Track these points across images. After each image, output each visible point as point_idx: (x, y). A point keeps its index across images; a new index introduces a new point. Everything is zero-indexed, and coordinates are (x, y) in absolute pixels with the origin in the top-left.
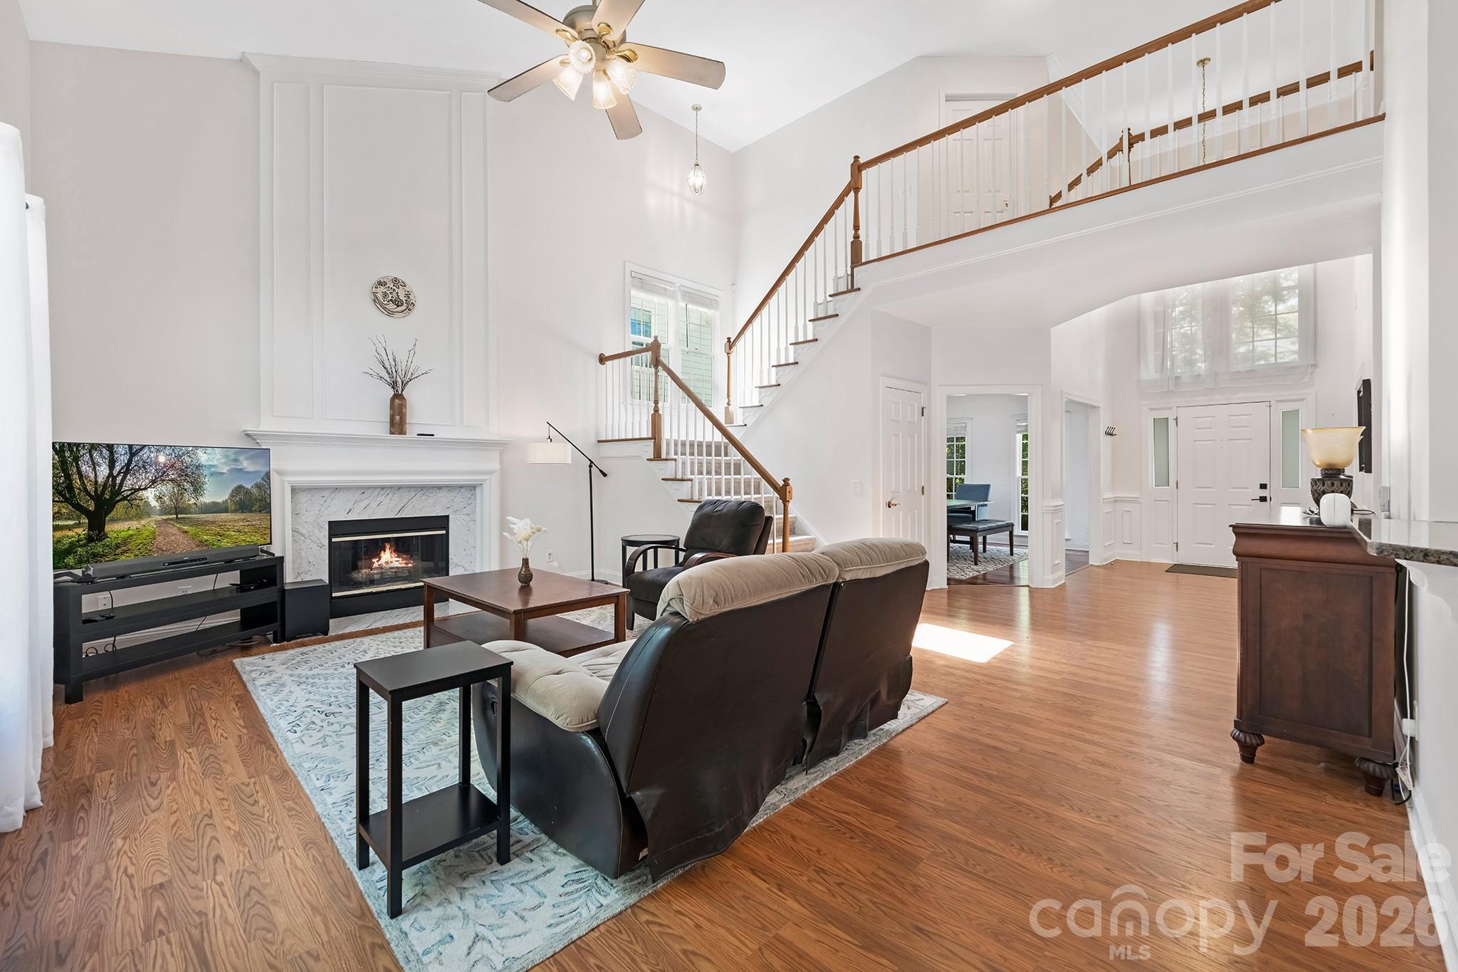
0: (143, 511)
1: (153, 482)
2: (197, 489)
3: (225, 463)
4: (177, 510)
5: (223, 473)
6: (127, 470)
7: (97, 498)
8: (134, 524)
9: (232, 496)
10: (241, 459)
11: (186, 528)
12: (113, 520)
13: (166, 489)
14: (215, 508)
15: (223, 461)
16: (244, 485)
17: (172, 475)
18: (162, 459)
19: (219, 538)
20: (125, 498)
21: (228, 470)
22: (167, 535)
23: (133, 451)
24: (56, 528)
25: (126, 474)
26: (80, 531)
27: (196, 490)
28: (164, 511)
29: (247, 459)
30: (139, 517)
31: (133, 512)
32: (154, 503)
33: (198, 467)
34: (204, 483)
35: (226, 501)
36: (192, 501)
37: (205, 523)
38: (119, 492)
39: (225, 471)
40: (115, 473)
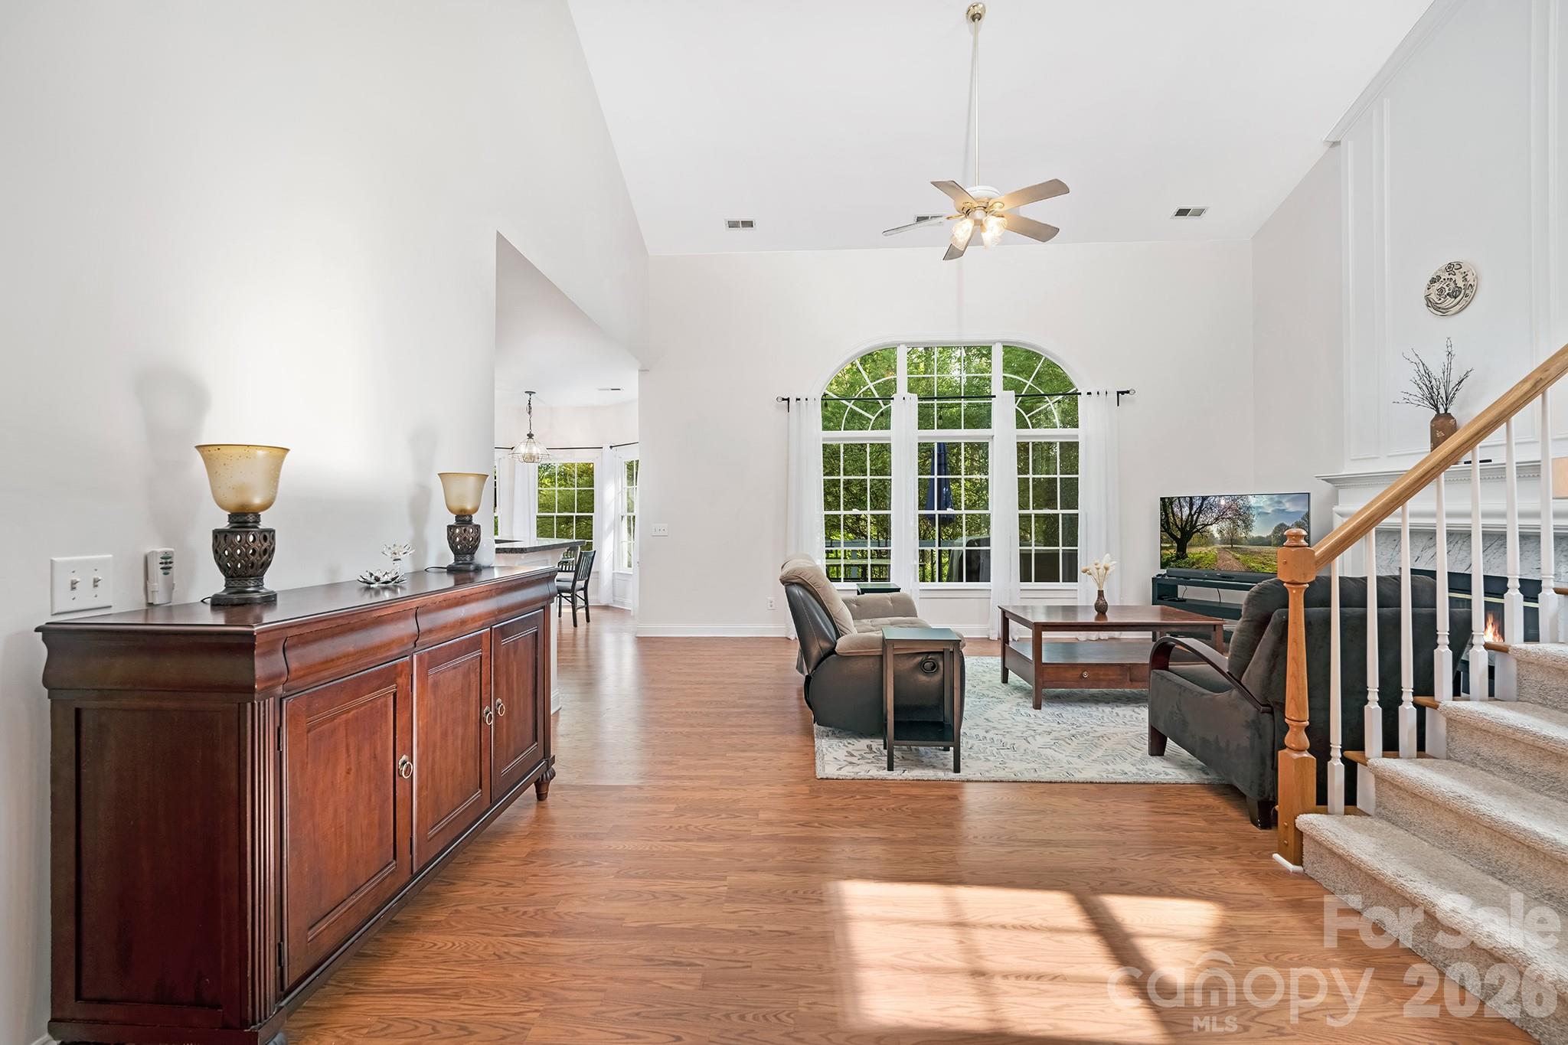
0: (1209, 541)
1: (1217, 519)
2: (1248, 526)
3: (1270, 505)
4: (1232, 541)
5: (1268, 513)
6: (1200, 511)
7: (1182, 530)
8: (1203, 549)
9: (1275, 532)
10: (1284, 501)
11: (1238, 555)
12: (1192, 546)
13: (1225, 525)
14: (1260, 541)
15: (1268, 503)
16: (1285, 523)
17: (1229, 514)
18: (1223, 502)
19: (1263, 566)
20: (1198, 531)
21: (1273, 511)
22: (1224, 560)
23: (1204, 499)
24: (1162, 548)
25: (1200, 513)
26: (1172, 551)
27: (1246, 527)
28: (1223, 541)
29: (1289, 501)
30: (1207, 544)
31: (1203, 541)
32: (1217, 535)
33: (1249, 508)
34: (1252, 521)
35: (1270, 536)
36: (1243, 535)
37: (1252, 553)
38: (1195, 526)
39: (1269, 511)
40: (1193, 513)
